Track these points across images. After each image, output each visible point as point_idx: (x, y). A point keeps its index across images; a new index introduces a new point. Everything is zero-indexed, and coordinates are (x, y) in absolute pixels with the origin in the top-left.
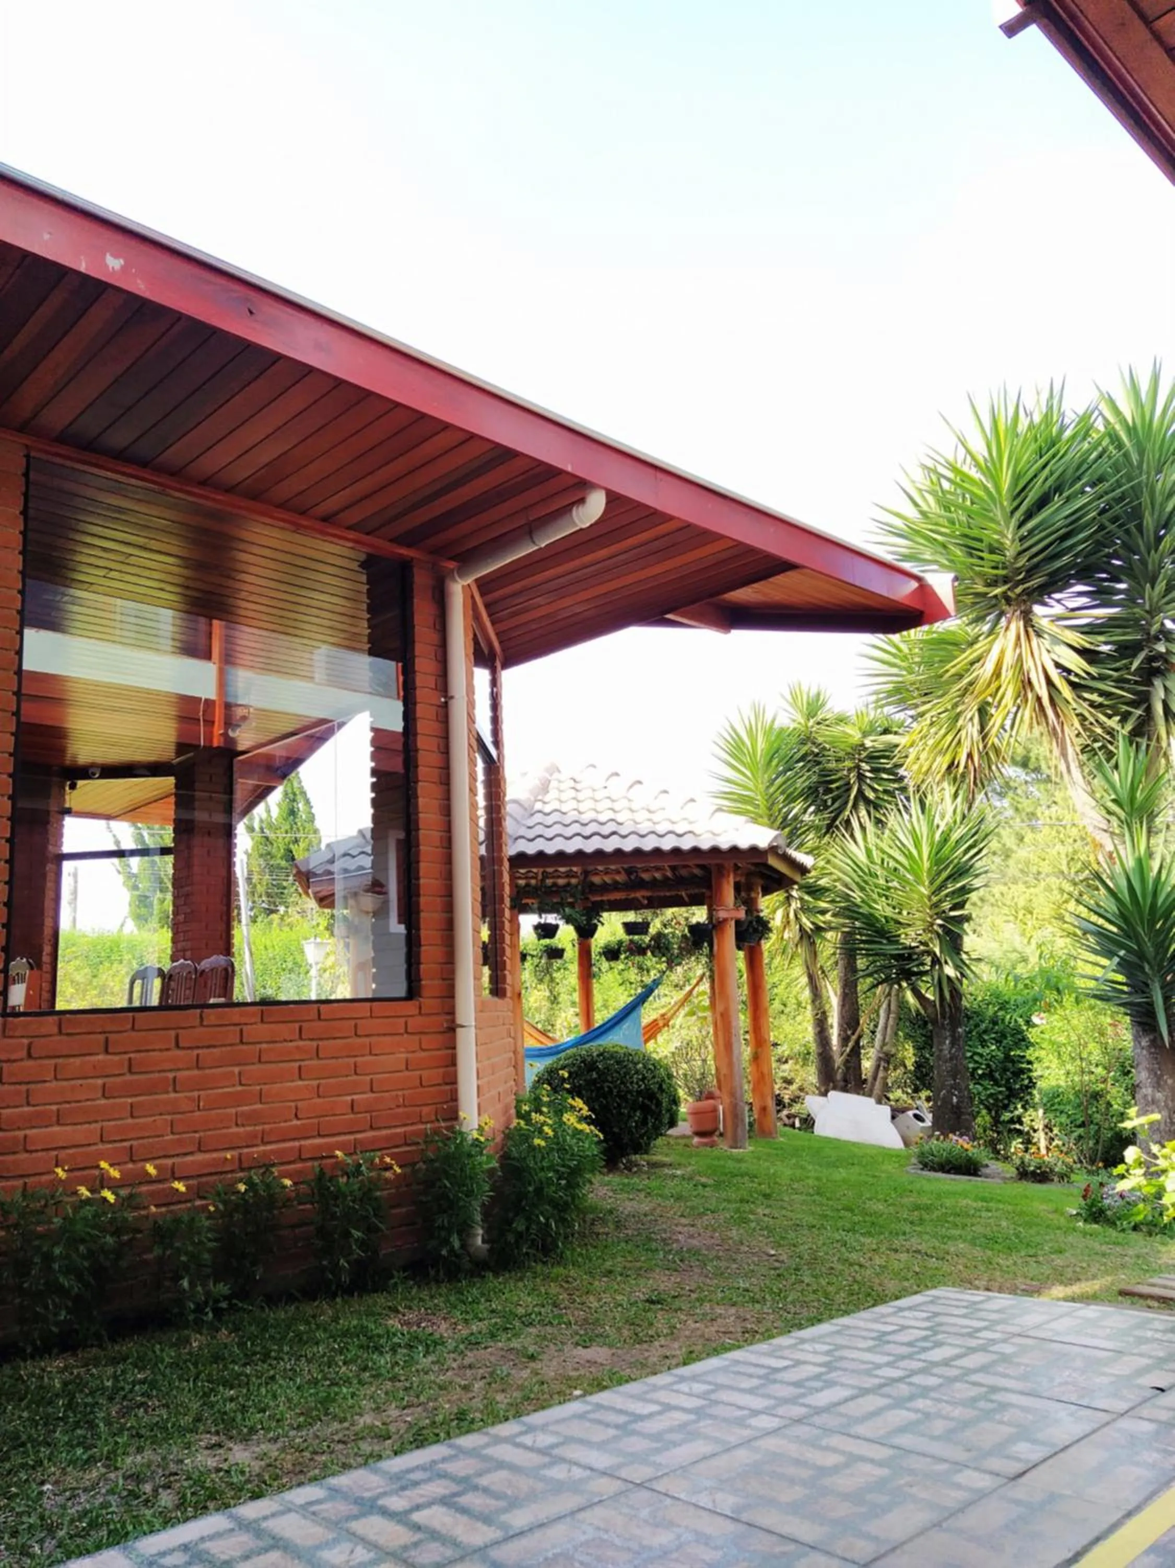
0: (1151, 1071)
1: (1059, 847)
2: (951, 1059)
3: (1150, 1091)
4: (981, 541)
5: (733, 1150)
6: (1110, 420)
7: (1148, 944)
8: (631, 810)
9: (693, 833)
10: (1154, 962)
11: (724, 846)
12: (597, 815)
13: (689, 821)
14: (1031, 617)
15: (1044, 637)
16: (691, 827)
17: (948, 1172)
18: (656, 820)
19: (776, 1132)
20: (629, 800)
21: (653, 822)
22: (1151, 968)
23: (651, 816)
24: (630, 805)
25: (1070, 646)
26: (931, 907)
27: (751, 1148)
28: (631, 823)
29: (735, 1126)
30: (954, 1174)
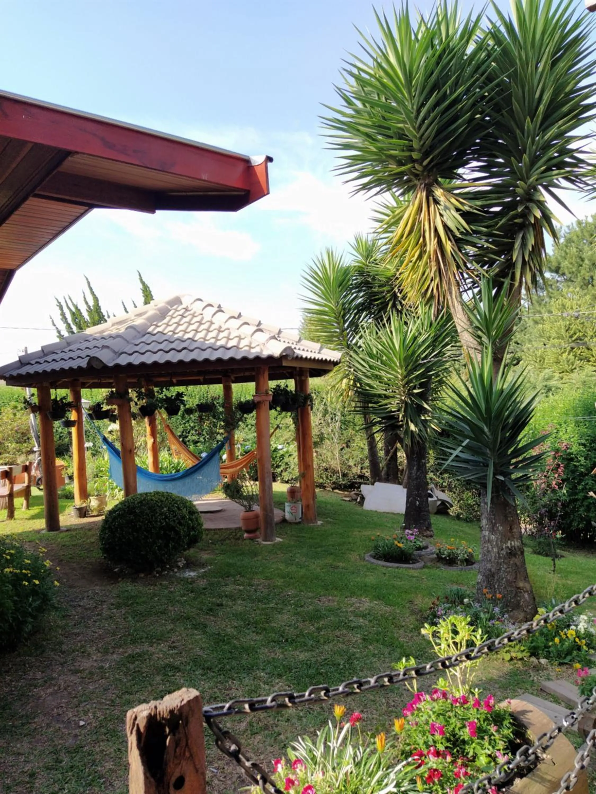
0: (489, 520)
1: (561, 322)
2: (417, 478)
3: (487, 533)
4: (389, 129)
5: (264, 543)
6: (494, 21)
7: (488, 433)
8: (208, 331)
9: (237, 347)
10: (491, 446)
11: (251, 357)
12: (184, 335)
13: (240, 338)
14: (433, 189)
15: (440, 205)
16: (239, 342)
17: (387, 560)
18: (219, 338)
19: (315, 519)
20: (212, 323)
21: (217, 339)
22: (490, 450)
23: (218, 335)
24: (210, 326)
25: (458, 210)
26: (404, 386)
27: (278, 540)
28: (202, 340)
29: (266, 528)
30: (391, 562)
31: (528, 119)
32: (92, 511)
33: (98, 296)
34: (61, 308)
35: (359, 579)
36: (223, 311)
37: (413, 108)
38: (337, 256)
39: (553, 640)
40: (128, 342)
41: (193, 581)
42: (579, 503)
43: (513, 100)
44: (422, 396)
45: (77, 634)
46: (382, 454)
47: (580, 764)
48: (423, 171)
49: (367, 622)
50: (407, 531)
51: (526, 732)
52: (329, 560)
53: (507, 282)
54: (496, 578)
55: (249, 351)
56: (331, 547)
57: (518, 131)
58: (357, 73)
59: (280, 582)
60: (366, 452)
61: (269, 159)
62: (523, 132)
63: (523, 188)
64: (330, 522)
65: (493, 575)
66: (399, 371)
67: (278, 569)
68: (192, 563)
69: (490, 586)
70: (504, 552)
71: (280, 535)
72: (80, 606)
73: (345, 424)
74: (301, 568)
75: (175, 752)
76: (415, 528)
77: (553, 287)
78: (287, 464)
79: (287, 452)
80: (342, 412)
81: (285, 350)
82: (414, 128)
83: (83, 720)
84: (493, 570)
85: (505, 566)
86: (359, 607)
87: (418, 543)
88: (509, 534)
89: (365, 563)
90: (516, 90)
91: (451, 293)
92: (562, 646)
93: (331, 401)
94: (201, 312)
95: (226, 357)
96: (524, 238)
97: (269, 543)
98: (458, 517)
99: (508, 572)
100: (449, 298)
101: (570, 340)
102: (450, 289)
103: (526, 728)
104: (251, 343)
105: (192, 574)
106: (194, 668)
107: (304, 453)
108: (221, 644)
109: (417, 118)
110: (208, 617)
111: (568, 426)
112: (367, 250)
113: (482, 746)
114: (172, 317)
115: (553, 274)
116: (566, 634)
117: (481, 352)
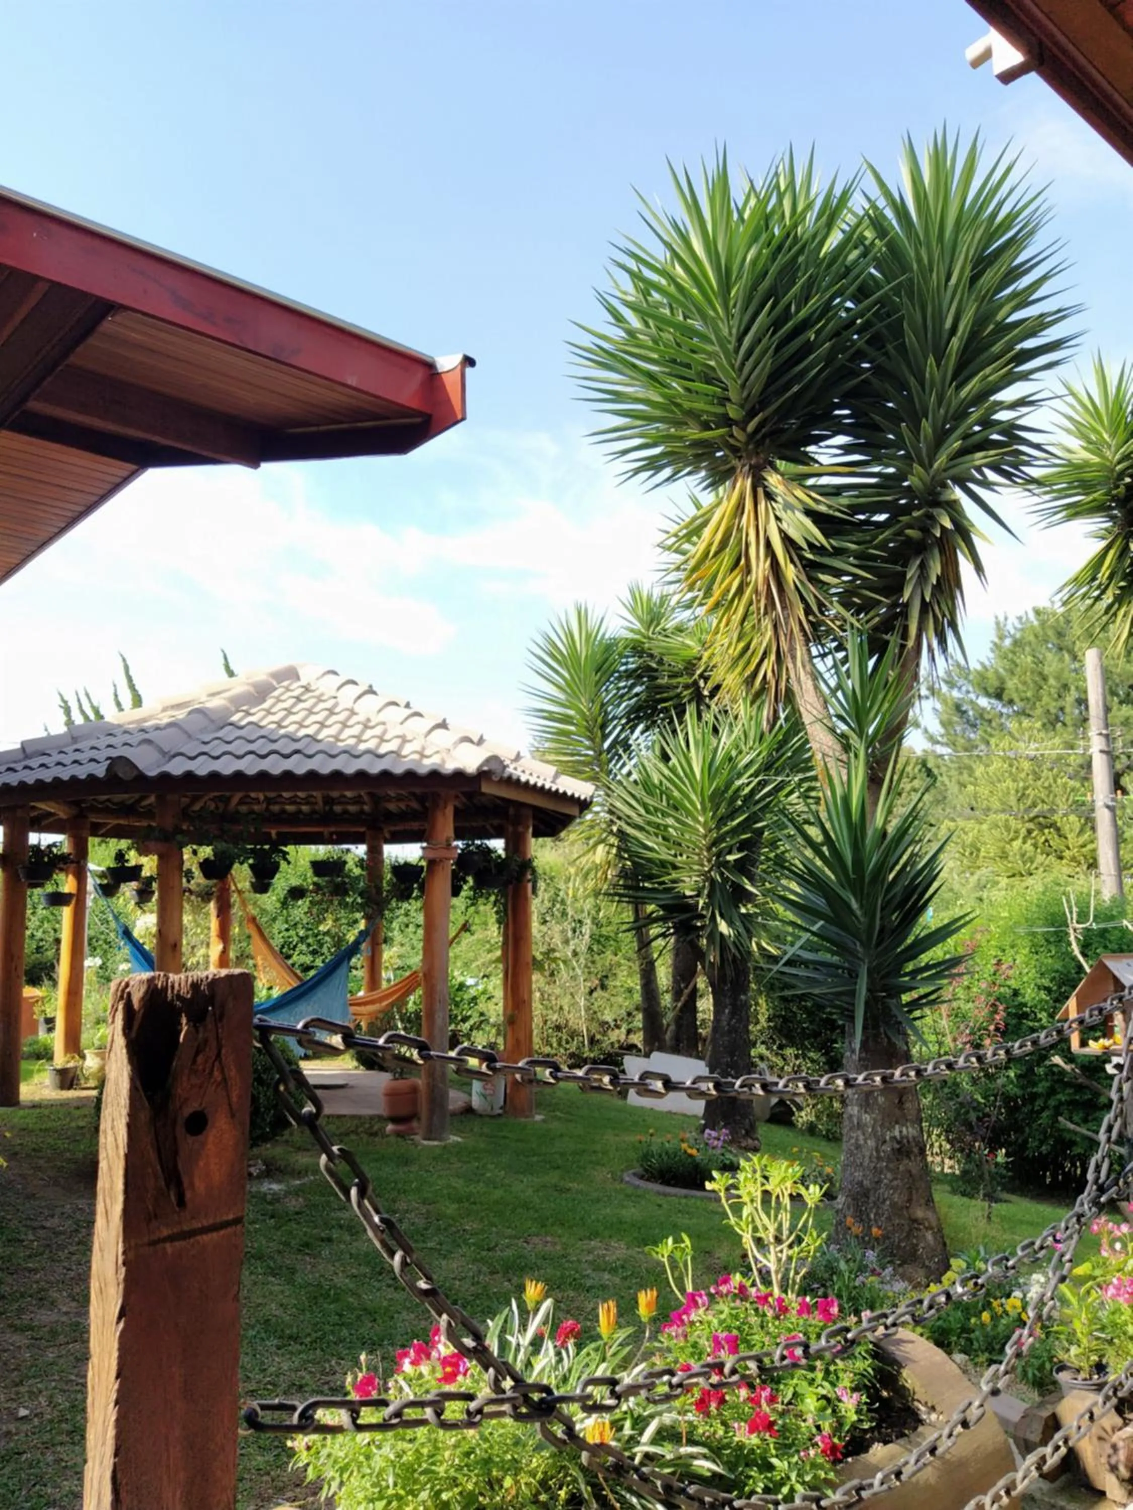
1: (1009, 783)
2: (730, 1032)
3: (855, 1110)
5: (425, 1142)
6: (873, 198)
7: (859, 913)
8: (345, 725)
9: (397, 753)
10: (864, 937)
11: (423, 771)
12: (297, 730)
13: (404, 740)
14: (765, 474)
15: (776, 501)
16: (401, 747)
17: (666, 1182)
18: (364, 737)
19: (531, 1111)
20: (353, 713)
21: (359, 739)
22: (862, 944)
23: (363, 732)
24: (348, 718)
25: (809, 513)
26: (709, 849)
27: (454, 1139)
28: (331, 739)
29: (432, 1112)
30: (674, 1186)
31: (931, 360)
32: (87, 1079)
33: (141, 692)
34: (67, 711)
35: (608, 1210)
36: (374, 693)
37: (730, 334)
38: (593, 621)
39: (978, 1315)
40: (190, 736)
41: (276, 1199)
42: (1039, 1103)
43: (905, 325)
44: (742, 867)
45: (35, 1271)
46: (666, 1000)
47: (991, 1384)
48: (747, 444)
49: (617, 1280)
50: (707, 1131)
51: (899, 1373)
52: (553, 1177)
53: (893, 639)
54: (872, 1199)
55: (419, 762)
56: (557, 1156)
57: (912, 381)
58: (636, 269)
59: (451, 1209)
60: (637, 997)
61: (469, 361)
62: (922, 384)
63: (921, 479)
64: (560, 1119)
65: (866, 1195)
66: (701, 819)
67: (449, 1186)
68: (279, 1169)
69: (861, 1216)
70: (887, 1148)
71: (459, 1132)
72: (44, 1228)
73: (599, 942)
74: (495, 1188)
75: (194, 1061)
76: (725, 1127)
77: (994, 724)
78: (482, 1014)
79: (484, 992)
80: (594, 919)
81: (488, 761)
82: (732, 366)
83: (26, 1408)
84: (866, 1183)
85: (889, 1176)
86: (604, 1256)
87: (729, 1156)
88: (897, 1112)
89: (623, 1186)
90: (910, 312)
91: (794, 658)
92: (995, 1326)
93: (574, 896)
94: (334, 693)
95: (375, 769)
96: (923, 567)
97: (436, 1143)
98: (811, 1129)
99: (895, 1189)
100: (790, 666)
101: (1026, 817)
102: (792, 650)
103: (900, 1366)
104: (424, 748)
105: (275, 1187)
106: (263, 1335)
107: (515, 975)
108: (321, 1300)
109: (737, 350)
110: (299, 1257)
111: (1017, 953)
112: (650, 610)
113: (811, 1382)
114: (278, 700)
115: (993, 701)
116: (1002, 1305)
117: (848, 765)
